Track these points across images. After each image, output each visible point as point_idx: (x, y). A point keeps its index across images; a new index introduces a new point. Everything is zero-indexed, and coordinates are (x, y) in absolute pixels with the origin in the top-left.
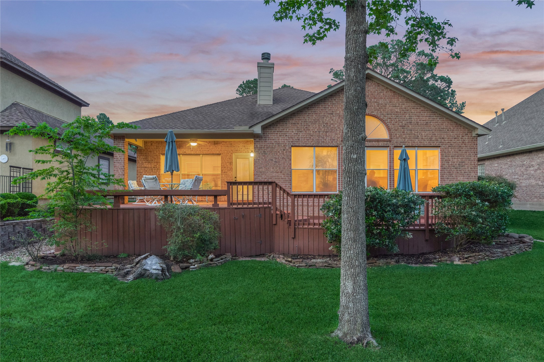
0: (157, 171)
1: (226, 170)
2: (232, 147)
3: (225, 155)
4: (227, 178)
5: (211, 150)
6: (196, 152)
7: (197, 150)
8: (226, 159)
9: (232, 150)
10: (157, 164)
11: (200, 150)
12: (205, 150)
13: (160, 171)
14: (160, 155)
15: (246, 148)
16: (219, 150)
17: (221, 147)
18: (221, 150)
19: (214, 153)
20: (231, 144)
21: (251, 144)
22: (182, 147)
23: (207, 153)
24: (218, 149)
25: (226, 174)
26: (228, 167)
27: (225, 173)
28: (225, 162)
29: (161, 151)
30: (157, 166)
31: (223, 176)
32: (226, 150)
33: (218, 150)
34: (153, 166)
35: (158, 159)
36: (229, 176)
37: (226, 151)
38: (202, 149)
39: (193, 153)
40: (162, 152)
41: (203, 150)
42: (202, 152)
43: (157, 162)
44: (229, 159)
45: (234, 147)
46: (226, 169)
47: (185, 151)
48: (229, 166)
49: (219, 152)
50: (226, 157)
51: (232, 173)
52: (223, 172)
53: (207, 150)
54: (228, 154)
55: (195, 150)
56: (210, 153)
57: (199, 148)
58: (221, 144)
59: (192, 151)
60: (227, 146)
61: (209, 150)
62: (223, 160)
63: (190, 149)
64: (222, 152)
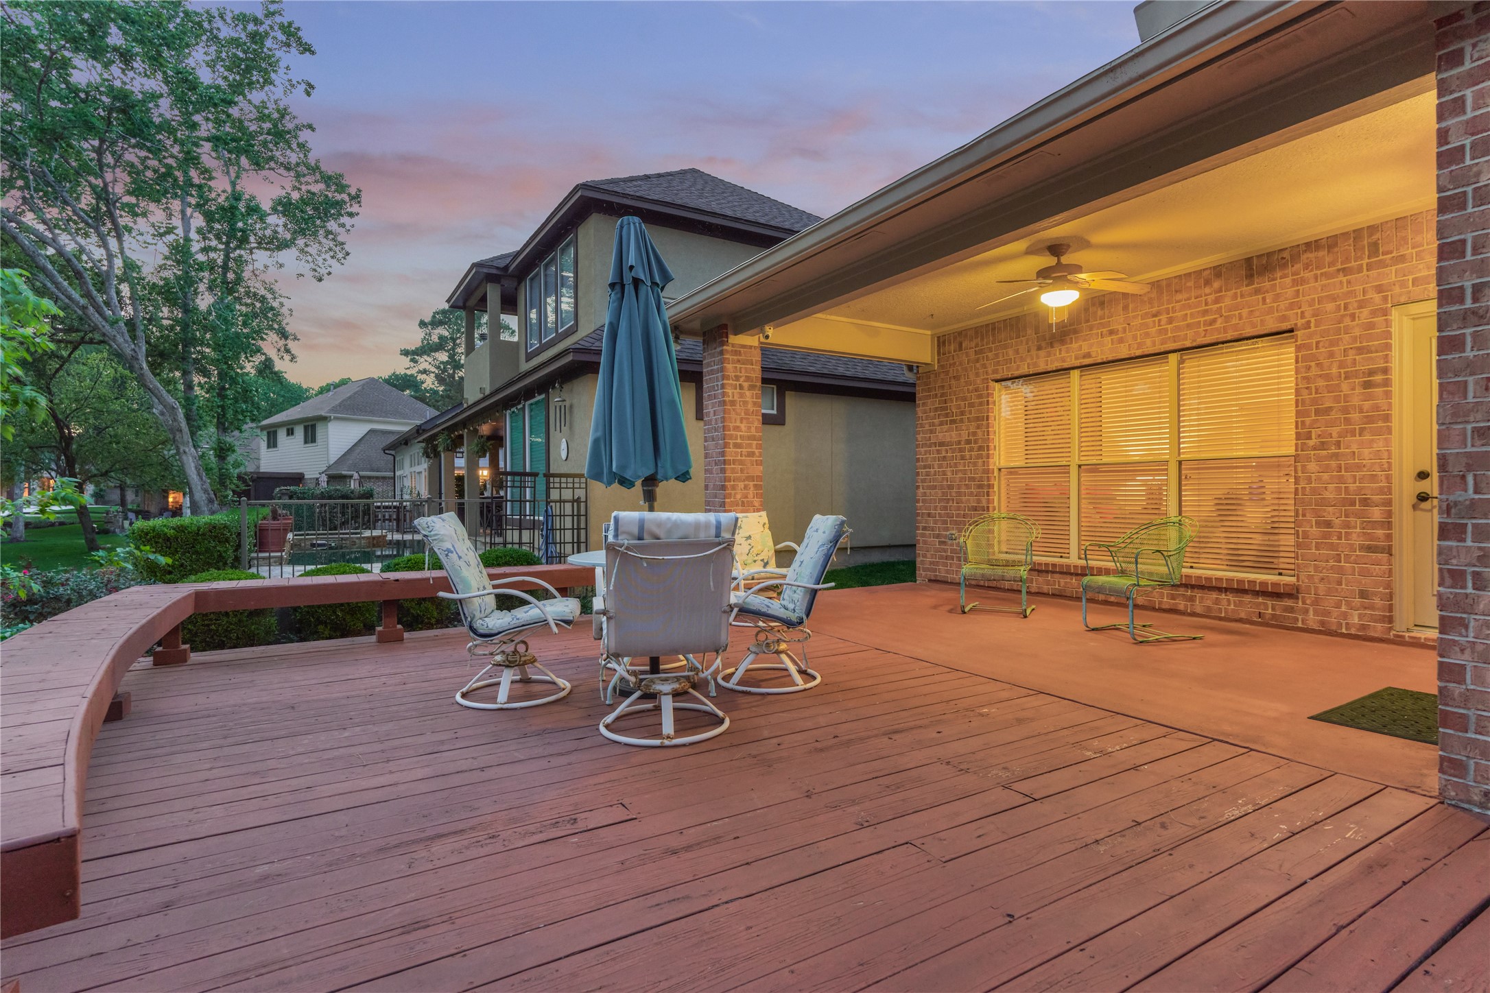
0: (978, 457)
1: (1335, 431)
2: (1382, 265)
3: (1325, 333)
4: (1341, 480)
5: (1227, 319)
6: (1140, 345)
7: (1147, 335)
8: (1331, 356)
9: (1379, 289)
10: (978, 427)
12: (1189, 326)
13: (989, 457)
14: (992, 387)
16: (1283, 305)
17: (1295, 283)
18: (1292, 306)
19: (1249, 332)
20: (1373, 245)
22: (1075, 331)
23: (1200, 341)
24: (1275, 298)
25: (1336, 456)
26: (1345, 410)
27: (1323, 446)
28: (1327, 377)
30: (980, 433)
31: (1309, 467)
32: (1333, 299)
33: (1270, 311)
34: (965, 437)
35: (982, 404)
36: (1359, 467)
37: (1330, 306)
38: (1170, 321)
39: (1124, 352)
40: (995, 372)
41: (1178, 328)
42: (1175, 339)
43: (978, 419)
44: (1360, 350)
45: (1402, 259)
46: (1332, 424)
47: (1085, 349)
48: (1356, 401)
49: (1284, 318)
50: (1333, 343)
51: (1376, 447)
52: (1311, 443)
53: (1202, 319)
54: (1347, 321)
55: (1135, 337)
56: (1220, 333)
57: (1156, 319)
58: (1297, 266)
59: (1121, 341)
60: (1339, 270)
61: (1214, 321)
62: (1313, 364)
63: (1111, 332)
64: (1302, 313)
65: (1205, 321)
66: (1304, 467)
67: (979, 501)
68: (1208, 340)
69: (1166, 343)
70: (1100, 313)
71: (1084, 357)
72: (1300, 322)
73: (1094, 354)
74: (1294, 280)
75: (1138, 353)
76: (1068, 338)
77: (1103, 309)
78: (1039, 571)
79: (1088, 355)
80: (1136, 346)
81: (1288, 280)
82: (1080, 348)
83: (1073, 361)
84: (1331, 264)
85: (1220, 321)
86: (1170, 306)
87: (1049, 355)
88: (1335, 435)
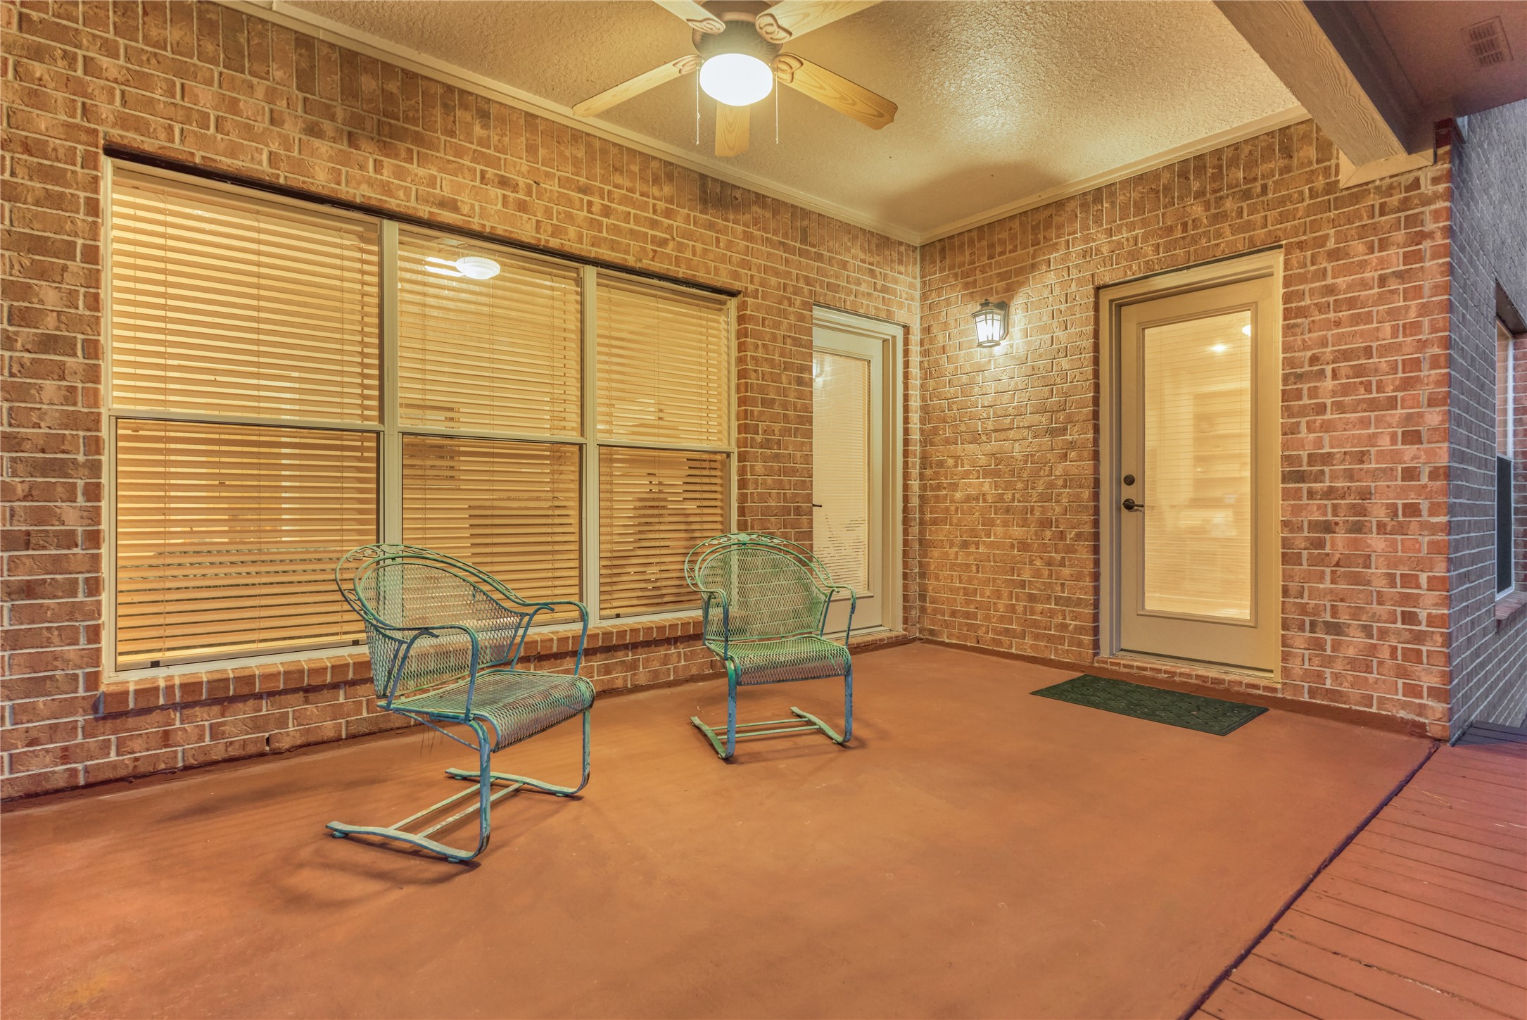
0: (37, 370)
1: (777, 427)
2: (802, 253)
3: (769, 310)
5: (680, 248)
6: (556, 232)
7: (569, 218)
8: (774, 338)
9: (808, 281)
10: (42, 273)
11: (594, 224)
12: (633, 234)
13: (93, 375)
14: (90, 162)
15: (880, 283)
16: (736, 257)
17: (748, 237)
18: (745, 264)
19: (702, 276)
20: (804, 230)
21: (900, 262)
22: (418, 139)
23: (646, 263)
24: (730, 245)
25: (777, 457)
26: (785, 406)
27: (766, 444)
28: (771, 363)
29: (105, 110)
30: (49, 295)
31: (759, 467)
32: (777, 273)
33: (723, 259)
35: (57, 201)
37: (774, 280)
38: (607, 212)
39: (528, 232)
40: (123, 122)
41: (616, 230)
44: (796, 342)
45: (819, 257)
46: (773, 419)
47: (445, 188)
48: (792, 397)
49: (736, 276)
50: (777, 325)
52: (759, 438)
53: (650, 232)
54: (785, 306)
55: (548, 213)
56: (670, 264)
57: (586, 198)
58: (747, 216)
59: (522, 207)
60: (781, 243)
61: (663, 243)
62: (760, 343)
63: (503, 182)
64: (752, 276)
65: (654, 237)
66: (752, 467)
67: (41, 516)
68: (657, 266)
69: (599, 247)
70: (478, 130)
71: (443, 204)
72: (751, 287)
73: (465, 209)
74: (744, 232)
75: (554, 243)
76: (402, 146)
77: (485, 126)
78: (308, 690)
79: (453, 206)
80: (550, 230)
81: (740, 228)
82: (432, 182)
83: (413, 203)
84: (775, 233)
85: (671, 245)
86: (607, 188)
87: (345, 160)
88: (777, 432)
